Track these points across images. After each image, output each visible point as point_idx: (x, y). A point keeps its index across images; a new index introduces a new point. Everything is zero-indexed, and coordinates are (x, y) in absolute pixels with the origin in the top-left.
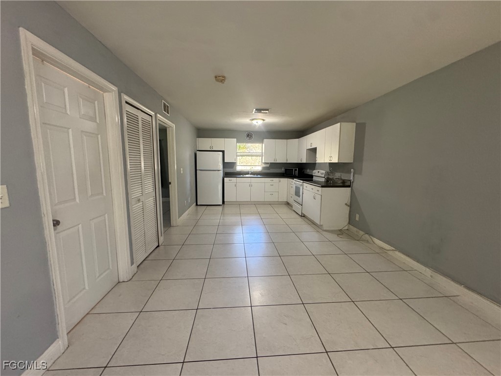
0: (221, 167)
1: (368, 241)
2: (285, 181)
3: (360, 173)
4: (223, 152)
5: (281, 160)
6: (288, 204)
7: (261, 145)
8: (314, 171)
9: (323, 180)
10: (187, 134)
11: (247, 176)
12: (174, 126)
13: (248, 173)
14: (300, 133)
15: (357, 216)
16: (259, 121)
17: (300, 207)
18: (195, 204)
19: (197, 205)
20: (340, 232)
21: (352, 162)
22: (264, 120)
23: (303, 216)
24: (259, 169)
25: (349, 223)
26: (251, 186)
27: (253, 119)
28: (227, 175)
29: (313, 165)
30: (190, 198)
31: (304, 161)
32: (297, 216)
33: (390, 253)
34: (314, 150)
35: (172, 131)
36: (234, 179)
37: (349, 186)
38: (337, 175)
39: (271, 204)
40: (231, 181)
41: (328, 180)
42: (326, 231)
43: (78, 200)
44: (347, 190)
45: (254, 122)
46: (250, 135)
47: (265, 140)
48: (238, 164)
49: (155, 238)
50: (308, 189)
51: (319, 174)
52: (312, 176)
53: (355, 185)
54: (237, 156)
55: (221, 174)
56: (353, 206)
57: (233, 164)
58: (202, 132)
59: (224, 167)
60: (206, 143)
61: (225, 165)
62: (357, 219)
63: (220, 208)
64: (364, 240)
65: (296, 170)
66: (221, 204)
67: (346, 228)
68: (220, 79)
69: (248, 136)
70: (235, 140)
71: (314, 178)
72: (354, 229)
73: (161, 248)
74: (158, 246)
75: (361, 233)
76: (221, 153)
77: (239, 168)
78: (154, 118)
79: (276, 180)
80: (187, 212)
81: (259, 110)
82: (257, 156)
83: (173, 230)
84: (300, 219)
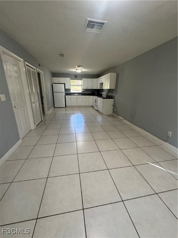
0: (64, 90)
1: (117, 118)
2: (91, 97)
3: (117, 93)
4: (65, 84)
5: (90, 88)
6: (93, 107)
7: (81, 81)
8: (103, 93)
9: (105, 96)
10: (48, 76)
11: (76, 95)
12: (43, 72)
13: (75, 93)
14: (98, 76)
15: (115, 109)
16: (79, 70)
17: (96, 107)
18: (53, 107)
19: (54, 107)
20: (109, 116)
21: (114, 89)
22: (81, 70)
23: (97, 111)
24: (81, 91)
25: (113, 112)
26: (77, 99)
27: (77, 70)
28: (67, 94)
29: (102, 90)
30: (52, 104)
31: (99, 89)
32: (95, 111)
33: (123, 120)
34: (102, 84)
35: (42, 75)
36: (70, 96)
37: (113, 98)
38: (110, 94)
39: (85, 107)
41: (107, 96)
42: (105, 115)
43: (17, 101)
44: (113, 100)
45: (77, 71)
46: (76, 77)
47: (83, 79)
48: (71, 89)
49: (40, 118)
50: (99, 100)
51: (104, 94)
52: (102, 95)
53: (115, 98)
54: (71, 86)
55: (64, 94)
56: (114, 106)
57: (69, 90)
58: (55, 75)
59: (65, 91)
60: (56, 80)
61: (66, 90)
62: (115, 110)
63: (64, 109)
64: (116, 117)
65: (96, 92)
66: (65, 107)
67: (112, 114)
68: (62, 55)
69: (75, 76)
70: (70, 78)
71: (103, 96)
72: (114, 114)
73: (43, 121)
74: (42, 121)
75: (116, 115)
76: (64, 84)
77: (72, 91)
78: (35, 70)
79: (88, 96)
80: (50, 110)
81: (79, 66)
82: (79, 86)
83: (46, 116)
84: (96, 112)
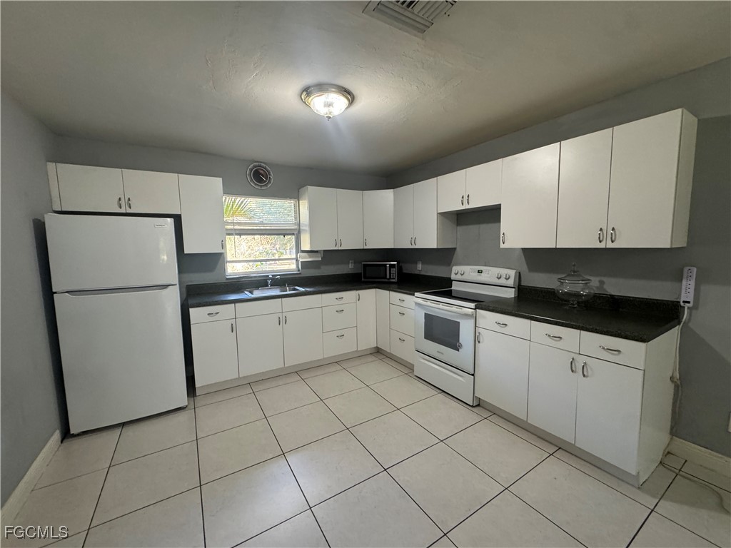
0: (172, 275)
4: (177, 219)
7: (294, 202)
8: (457, 269)
9: (510, 294)
17: (465, 379)
18: (57, 435)
21: (685, 245)
23: (478, 404)
24: (289, 266)
40: (216, 318)
46: (261, 175)
48: (229, 258)
52: (449, 282)
54: (225, 233)
59: (182, 268)
61: (185, 261)
65: (392, 266)
66: (185, 404)
69: (256, 174)
70: (219, 181)
71: (456, 287)
76: (170, 221)
77: (234, 269)
79: (349, 296)
82: (283, 232)
